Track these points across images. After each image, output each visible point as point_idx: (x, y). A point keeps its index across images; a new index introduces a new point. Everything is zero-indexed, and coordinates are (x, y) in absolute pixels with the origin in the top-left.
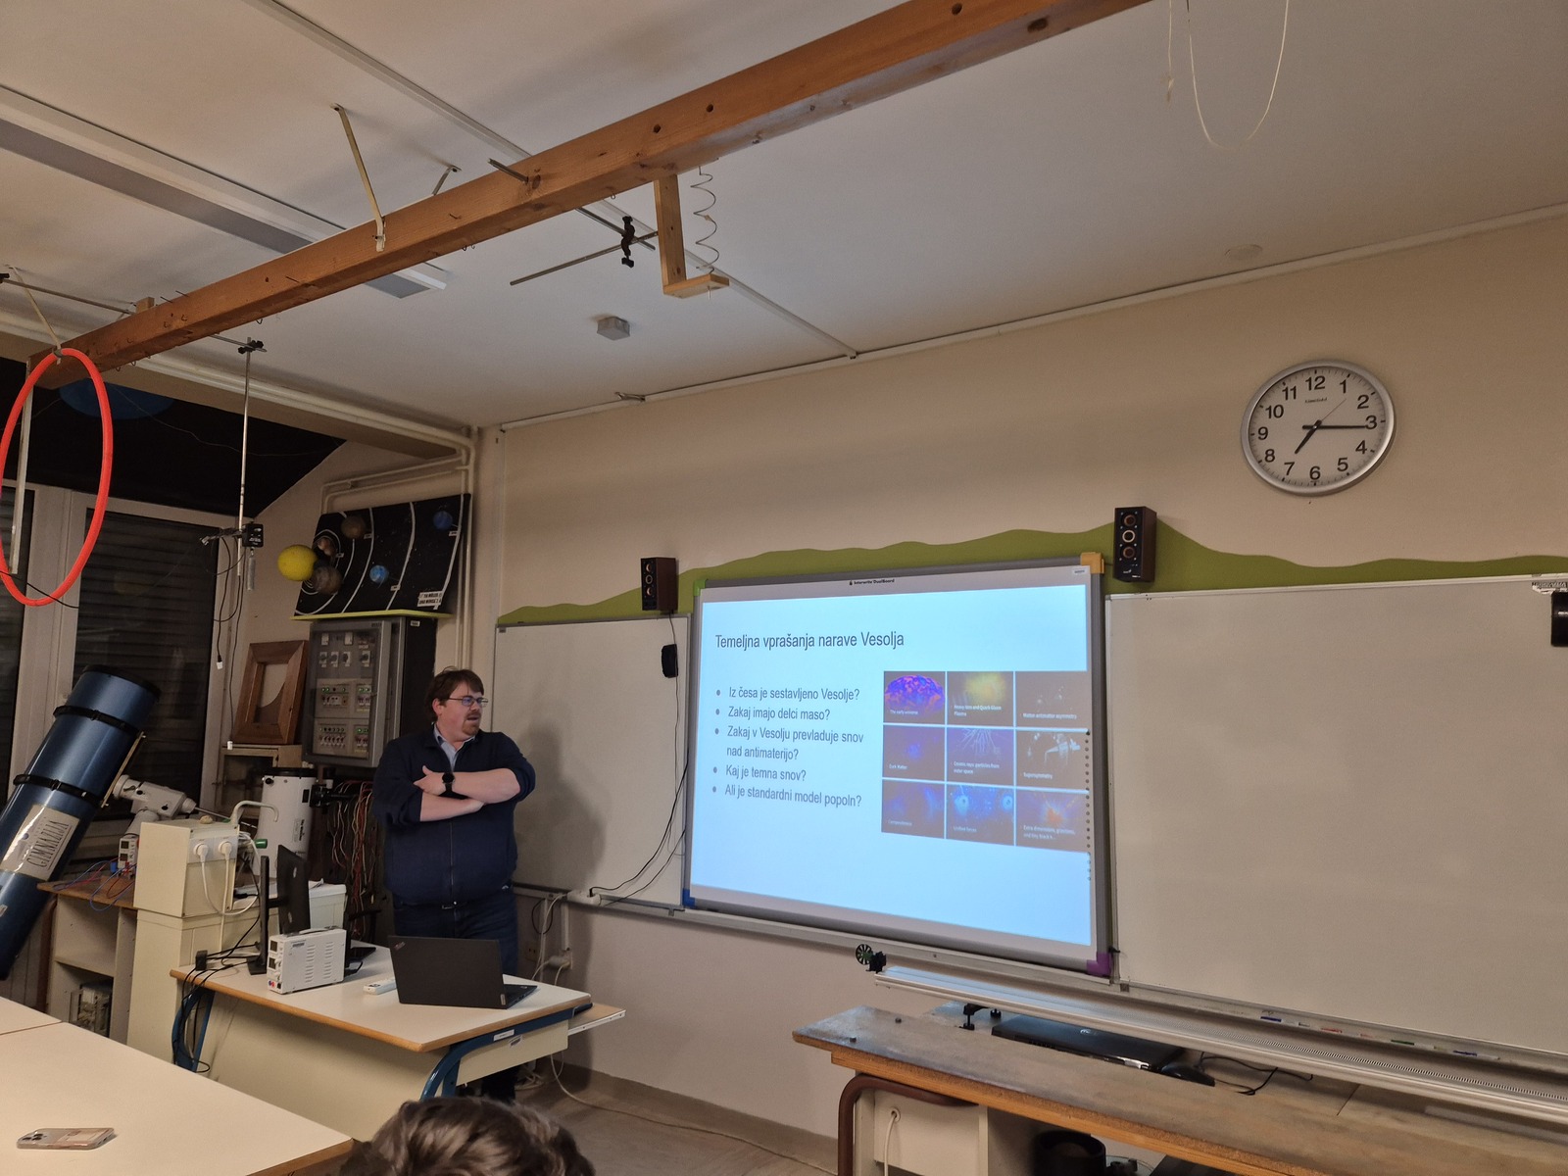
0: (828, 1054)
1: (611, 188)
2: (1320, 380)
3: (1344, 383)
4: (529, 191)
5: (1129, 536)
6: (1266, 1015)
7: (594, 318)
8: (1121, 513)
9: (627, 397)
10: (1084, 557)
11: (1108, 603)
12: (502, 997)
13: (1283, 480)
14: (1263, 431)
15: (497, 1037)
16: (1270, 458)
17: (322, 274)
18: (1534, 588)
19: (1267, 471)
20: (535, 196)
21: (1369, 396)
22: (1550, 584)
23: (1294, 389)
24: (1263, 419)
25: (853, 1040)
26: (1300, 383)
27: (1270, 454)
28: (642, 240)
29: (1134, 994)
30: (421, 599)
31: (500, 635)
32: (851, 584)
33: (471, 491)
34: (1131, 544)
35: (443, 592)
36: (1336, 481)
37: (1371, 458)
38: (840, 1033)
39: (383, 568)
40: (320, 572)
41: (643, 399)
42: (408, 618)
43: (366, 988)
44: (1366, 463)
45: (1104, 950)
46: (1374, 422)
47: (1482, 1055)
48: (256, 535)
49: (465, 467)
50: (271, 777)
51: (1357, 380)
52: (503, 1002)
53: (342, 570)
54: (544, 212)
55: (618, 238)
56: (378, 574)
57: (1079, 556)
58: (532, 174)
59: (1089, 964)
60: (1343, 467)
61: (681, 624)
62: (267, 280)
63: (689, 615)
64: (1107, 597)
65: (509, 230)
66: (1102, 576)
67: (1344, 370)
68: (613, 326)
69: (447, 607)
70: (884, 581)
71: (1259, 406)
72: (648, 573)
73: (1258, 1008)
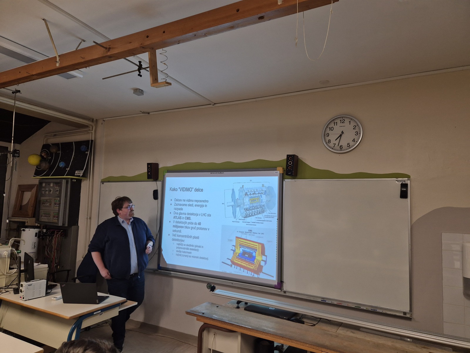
0: (196, 318)
1: (133, 53)
2: (344, 120)
3: (350, 122)
4: (107, 52)
5: (290, 163)
6: (322, 299)
7: (132, 89)
8: (288, 156)
9: (144, 113)
10: (278, 169)
11: (284, 182)
12: (97, 300)
13: (333, 148)
14: (328, 134)
15: (95, 313)
16: (329, 142)
17: (38, 72)
18: (396, 182)
19: (328, 146)
20: (109, 54)
21: (356, 126)
22: (400, 181)
23: (337, 123)
24: (328, 131)
25: (203, 313)
26: (338, 121)
27: (330, 141)
28: (145, 69)
29: (287, 294)
30: (76, 173)
31: (102, 185)
32: (211, 173)
33: (93, 139)
34: (291, 165)
35: (83, 171)
36: (346, 150)
37: (356, 144)
38: (199, 311)
39: (63, 163)
40: (42, 163)
41: (149, 114)
42: (72, 179)
43: (52, 298)
44: (355, 145)
45: (280, 282)
46: (357, 133)
47: (378, 310)
48: (17, 153)
49: (91, 132)
50: (24, 229)
51: (353, 121)
52: (98, 302)
53: (50, 162)
54: (112, 59)
55: (137, 68)
56: (62, 165)
57: (276, 168)
58: (108, 47)
59: (275, 286)
60: (349, 146)
61: (159, 183)
62: (20, 72)
63: (162, 181)
64: (284, 180)
65: (101, 63)
66: (283, 174)
67: (350, 118)
68: (138, 91)
69: (85, 175)
70: (221, 173)
71: (327, 127)
72: (149, 168)
73: (321, 298)
